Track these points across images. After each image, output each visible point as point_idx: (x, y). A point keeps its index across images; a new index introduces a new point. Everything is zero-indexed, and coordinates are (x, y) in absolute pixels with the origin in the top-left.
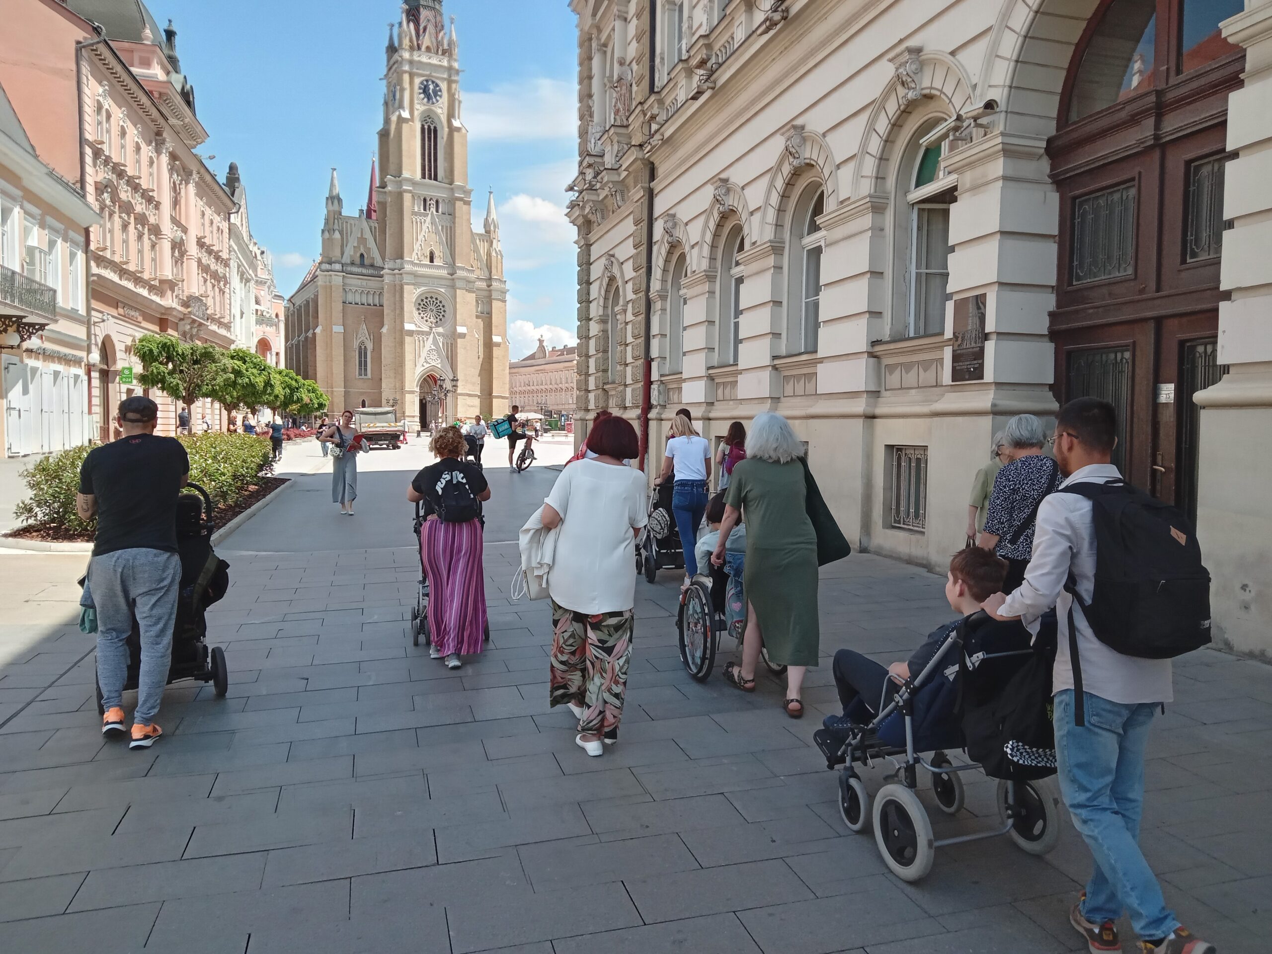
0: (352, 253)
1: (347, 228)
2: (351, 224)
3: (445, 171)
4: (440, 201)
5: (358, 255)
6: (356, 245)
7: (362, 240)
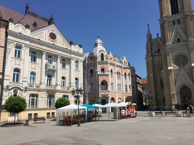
0: (155, 50)
1: (153, 42)
2: (154, 41)
3: (181, 9)
4: (180, 19)
5: (157, 49)
6: (156, 47)
7: (159, 45)
